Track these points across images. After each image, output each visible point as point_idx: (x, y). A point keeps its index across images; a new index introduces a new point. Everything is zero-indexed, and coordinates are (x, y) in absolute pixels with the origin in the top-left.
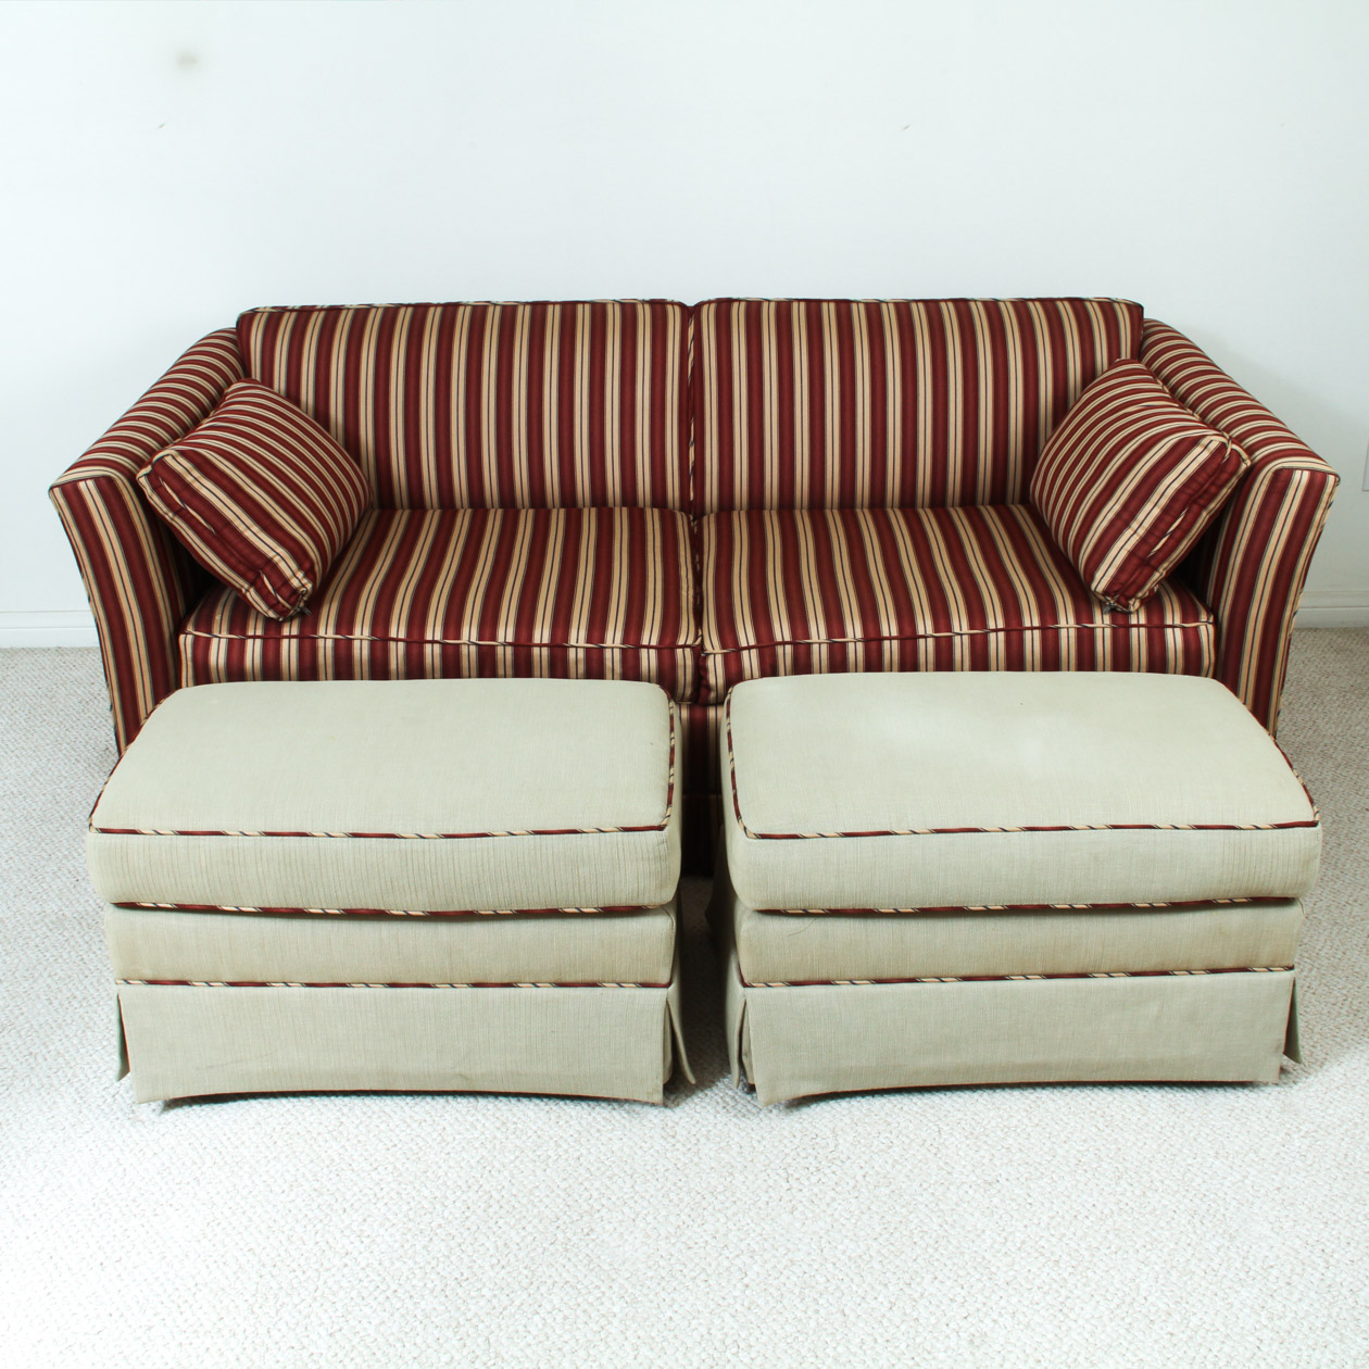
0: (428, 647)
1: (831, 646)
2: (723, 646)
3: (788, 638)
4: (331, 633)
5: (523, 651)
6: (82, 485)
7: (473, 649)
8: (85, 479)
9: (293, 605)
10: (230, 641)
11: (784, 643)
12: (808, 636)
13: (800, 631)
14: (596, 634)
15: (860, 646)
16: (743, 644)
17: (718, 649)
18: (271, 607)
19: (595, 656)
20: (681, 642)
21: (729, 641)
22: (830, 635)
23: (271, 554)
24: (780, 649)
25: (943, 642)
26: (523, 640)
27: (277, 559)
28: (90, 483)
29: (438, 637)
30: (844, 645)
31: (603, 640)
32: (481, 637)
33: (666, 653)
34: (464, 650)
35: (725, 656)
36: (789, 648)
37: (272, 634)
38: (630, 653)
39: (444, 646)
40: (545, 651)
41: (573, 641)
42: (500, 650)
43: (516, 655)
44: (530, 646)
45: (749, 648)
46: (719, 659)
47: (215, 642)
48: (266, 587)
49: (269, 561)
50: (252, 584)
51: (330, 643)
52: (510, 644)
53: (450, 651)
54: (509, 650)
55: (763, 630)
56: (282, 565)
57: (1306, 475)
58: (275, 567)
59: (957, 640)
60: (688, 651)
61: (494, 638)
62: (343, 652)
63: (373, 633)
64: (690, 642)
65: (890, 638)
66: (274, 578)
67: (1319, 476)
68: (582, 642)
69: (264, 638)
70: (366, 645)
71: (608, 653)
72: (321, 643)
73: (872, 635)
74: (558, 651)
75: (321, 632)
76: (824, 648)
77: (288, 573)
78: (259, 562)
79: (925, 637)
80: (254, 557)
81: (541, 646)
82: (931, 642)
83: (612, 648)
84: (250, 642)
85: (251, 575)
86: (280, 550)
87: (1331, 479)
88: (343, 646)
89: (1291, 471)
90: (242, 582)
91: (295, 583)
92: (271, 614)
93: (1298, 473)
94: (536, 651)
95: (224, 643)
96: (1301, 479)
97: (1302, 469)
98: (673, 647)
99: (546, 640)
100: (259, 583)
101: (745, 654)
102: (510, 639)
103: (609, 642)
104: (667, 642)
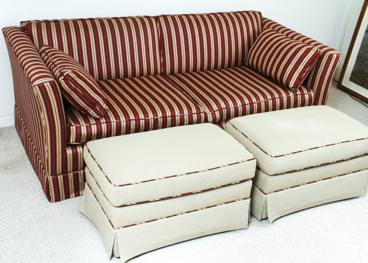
0: (141, 121)
1: (235, 108)
2: (210, 111)
3: (225, 107)
4: (114, 120)
5: (165, 119)
6: (45, 84)
7: (153, 120)
8: (46, 82)
9: (104, 113)
10: (87, 126)
11: (224, 108)
12: (229, 106)
13: (227, 105)
14: (182, 112)
15: (241, 107)
16: (215, 110)
17: (209, 112)
18: (98, 115)
19: (182, 118)
20: (201, 111)
21: (212, 110)
22: (234, 105)
23: (98, 99)
24: (223, 110)
25: (259, 104)
26: (164, 116)
27: (99, 101)
28: (48, 83)
29: (143, 118)
30: (237, 107)
31: (183, 113)
32: (154, 116)
33: (199, 114)
34: (150, 120)
35: (212, 113)
36: (225, 109)
37: (98, 122)
38: (190, 116)
39: (145, 120)
40: (170, 118)
41: (176, 114)
42: (159, 119)
43: (163, 120)
44: (166, 117)
45: (217, 111)
46: (210, 114)
47: (82, 127)
48: (97, 109)
49: (97, 101)
50: (92, 109)
51: (115, 123)
52: (162, 117)
53: (147, 121)
54: (161, 119)
55: (219, 106)
56: (101, 102)
57: (336, 55)
58: (99, 103)
59: (262, 103)
60: (203, 113)
61: (157, 116)
62: (119, 125)
63: (126, 119)
64: (203, 111)
65: (248, 104)
66: (99, 106)
67: (338, 55)
68: (179, 114)
69: (97, 124)
70: (125, 122)
71: (185, 116)
72: (112, 123)
73: (243, 104)
74: (173, 118)
75: (112, 120)
76: (233, 108)
77: (102, 104)
78: (95, 102)
79: (255, 103)
80: (94, 101)
81: (169, 117)
82: (256, 104)
83: (186, 115)
84: (92, 126)
85: (93, 106)
86: (99, 98)
87: (341, 55)
88: (118, 123)
89: (333, 54)
90: (89, 108)
91: (104, 107)
92: (98, 117)
93: (334, 54)
94: (168, 118)
95: (85, 127)
96: (335, 56)
97: (335, 54)
98: (200, 113)
99: (170, 115)
100: (95, 108)
101: (216, 112)
102: (161, 116)
103: (185, 114)
104: (198, 112)
